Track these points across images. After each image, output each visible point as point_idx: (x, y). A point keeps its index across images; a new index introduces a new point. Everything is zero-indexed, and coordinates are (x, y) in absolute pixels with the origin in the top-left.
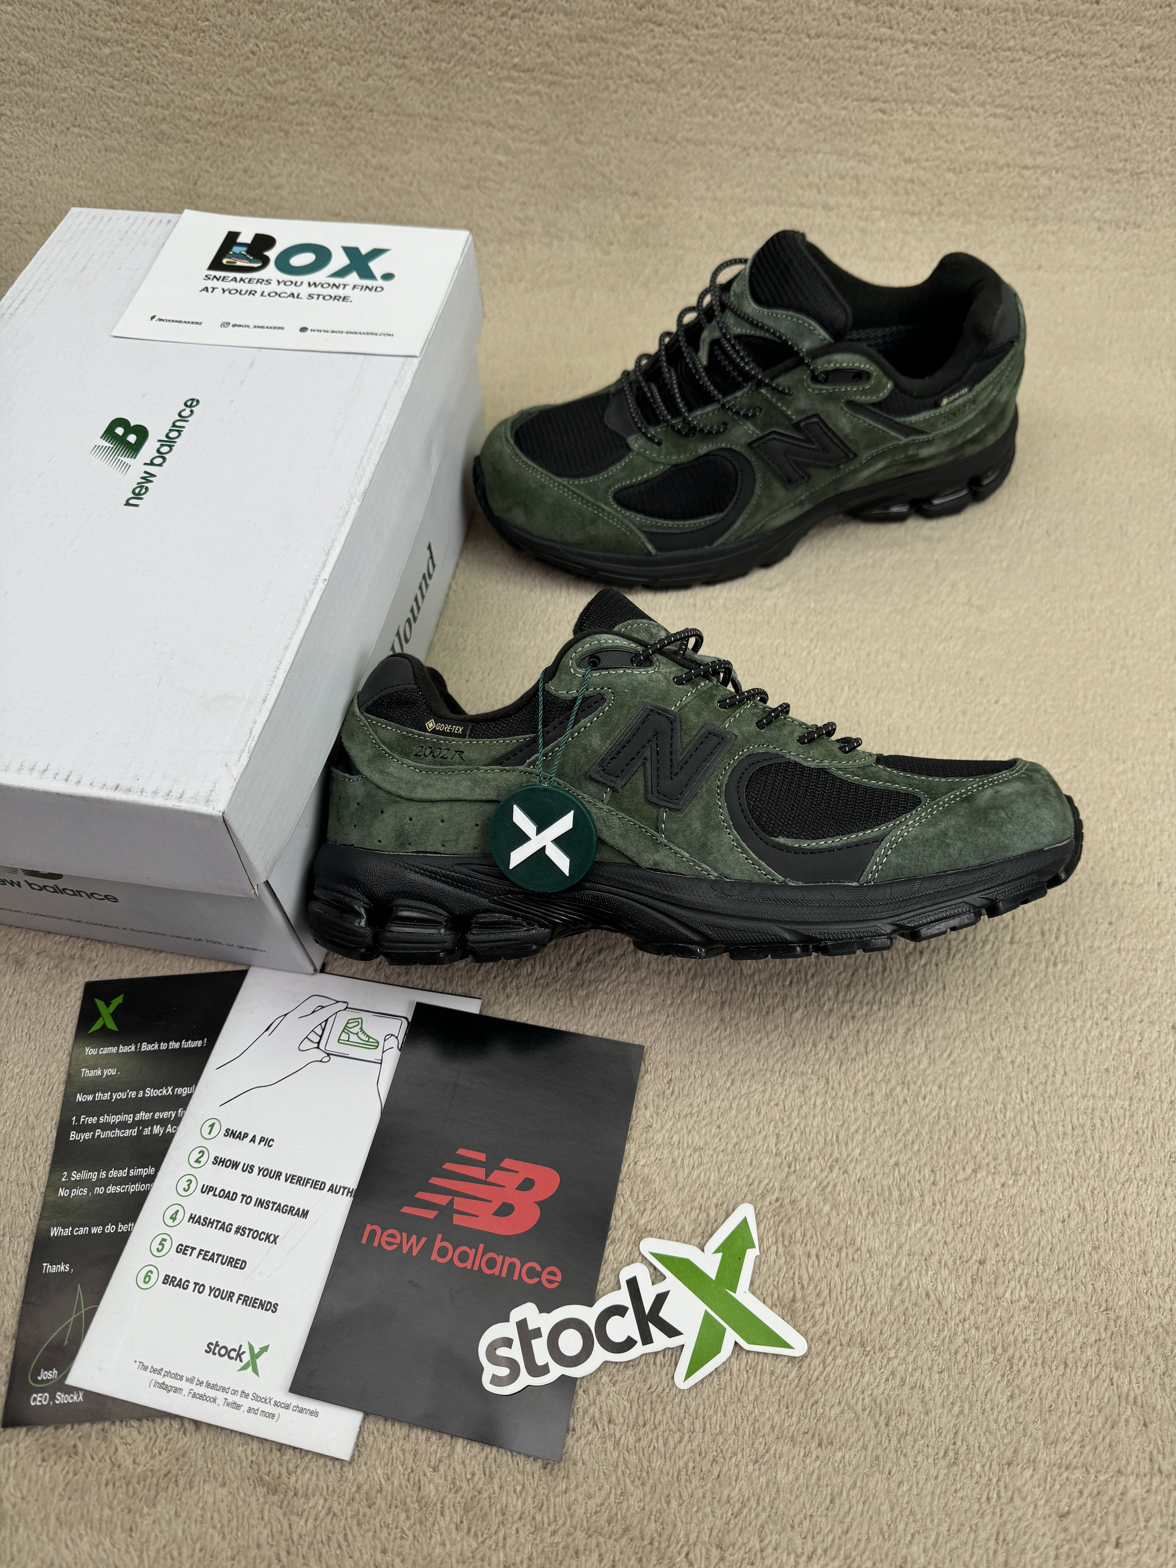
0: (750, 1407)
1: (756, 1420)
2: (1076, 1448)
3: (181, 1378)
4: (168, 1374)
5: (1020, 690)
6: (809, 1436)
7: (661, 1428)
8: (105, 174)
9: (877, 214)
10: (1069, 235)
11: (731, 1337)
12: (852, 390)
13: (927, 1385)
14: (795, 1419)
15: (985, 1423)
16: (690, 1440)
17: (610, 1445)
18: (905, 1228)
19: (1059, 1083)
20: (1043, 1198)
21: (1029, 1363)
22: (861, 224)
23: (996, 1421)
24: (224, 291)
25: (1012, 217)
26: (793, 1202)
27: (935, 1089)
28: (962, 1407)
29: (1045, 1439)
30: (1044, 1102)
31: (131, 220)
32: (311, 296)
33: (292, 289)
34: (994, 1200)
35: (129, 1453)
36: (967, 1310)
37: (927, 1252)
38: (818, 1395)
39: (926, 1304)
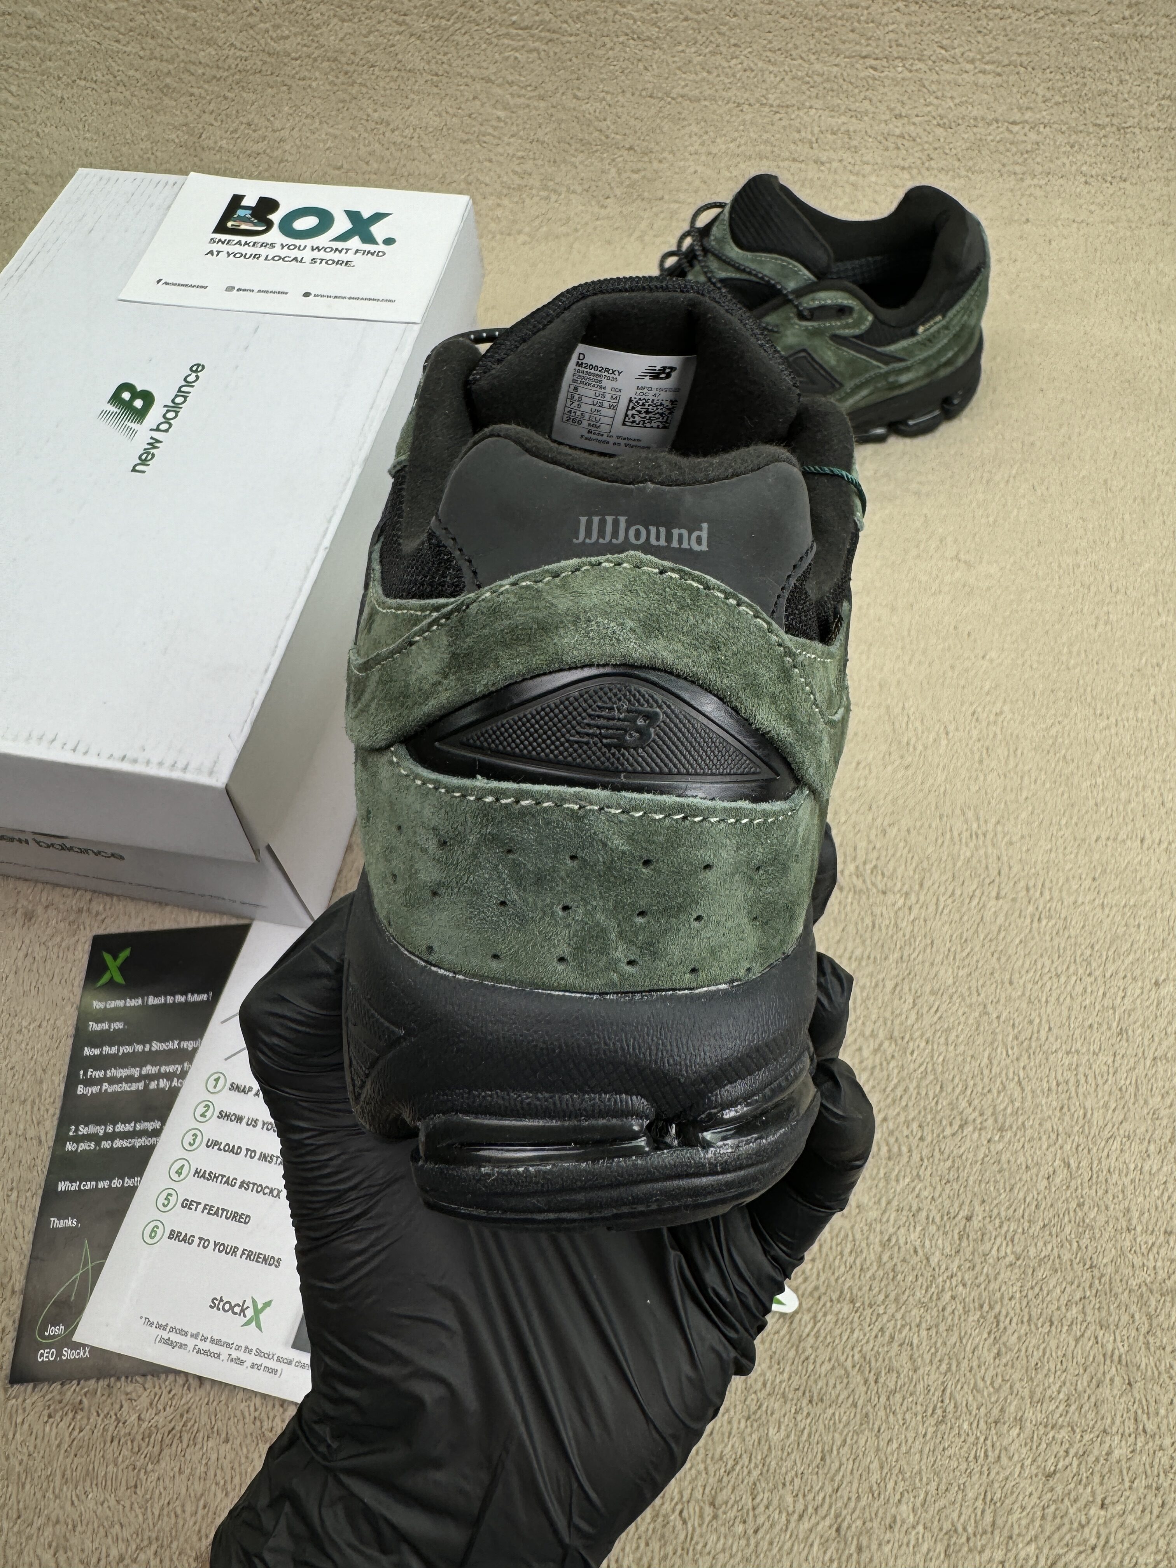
2: (1062, 1407)
3: (186, 1334)
4: (173, 1329)
5: (1006, 646)
6: (800, 1393)
8: (111, 126)
9: (868, 168)
10: (1056, 188)
12: (834, 324)
13: (915, 1341)
14: (786, 1375)
15: (972, 1382)
19: (1044, 1039)
20: (1028, 1155)
21: (1015, 1320)
22: (853, 178)
23: (983, 1379)
24: (229, 254)
25: (1000, 171)
27: (923, 1044)
28: (950, 1364)
29: (1031, 1397)
30: (1029, 1057)
31: (137, 182)
32: (314, 261)
33: (295, 253)
34: (980, 1156)
35: (134, 1409)
36: (954, 1267)
37: (915, 1208)
38: (809, 1351)
39: (914, 1260)
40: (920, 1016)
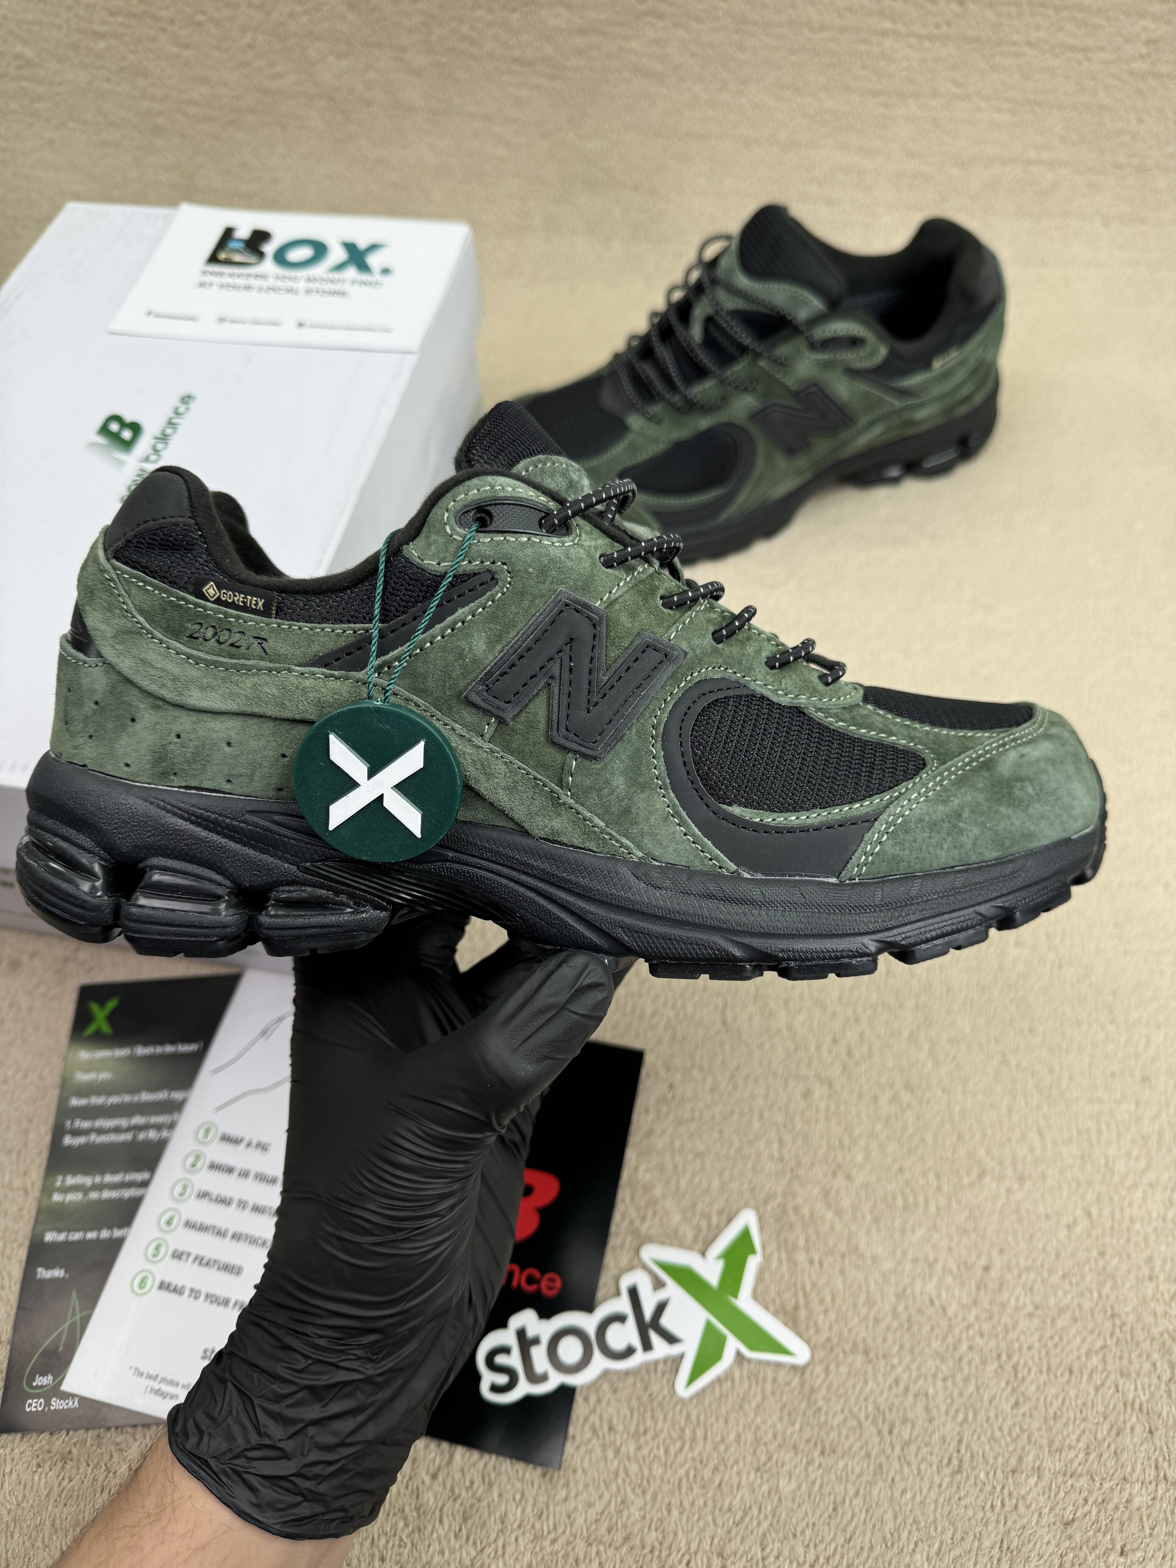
0: (752, 1415)
1: (758, 1428)
2: (1081, 1456)
3: (177, 1384)
4: (163, 1380)
6: (812, 1444)
7: (662, 1437)
8: (99, 169)
11: (732, 1345)
12: (847, 356)
13: (931, 1391)
14: (797, 1427)
15: (989, 1433)
16: (692, 1448)
17: (610, 1454)
18: (909, 1233)
21: (1033, 1370)
23: (1000, 1429)
24: (221, 287)
26: (795, 1208)
28: (966, 1414)
29: (1050, 1446)
31: (127, 216)
32: (308, 292)
33: (289, 284)
34: (999, 1205)
35: (124, 1459)
36: (971, 1318)
37: (931, 1257)
38: (821, 1403)
39: (930, 1311)
40: (937, 1065)
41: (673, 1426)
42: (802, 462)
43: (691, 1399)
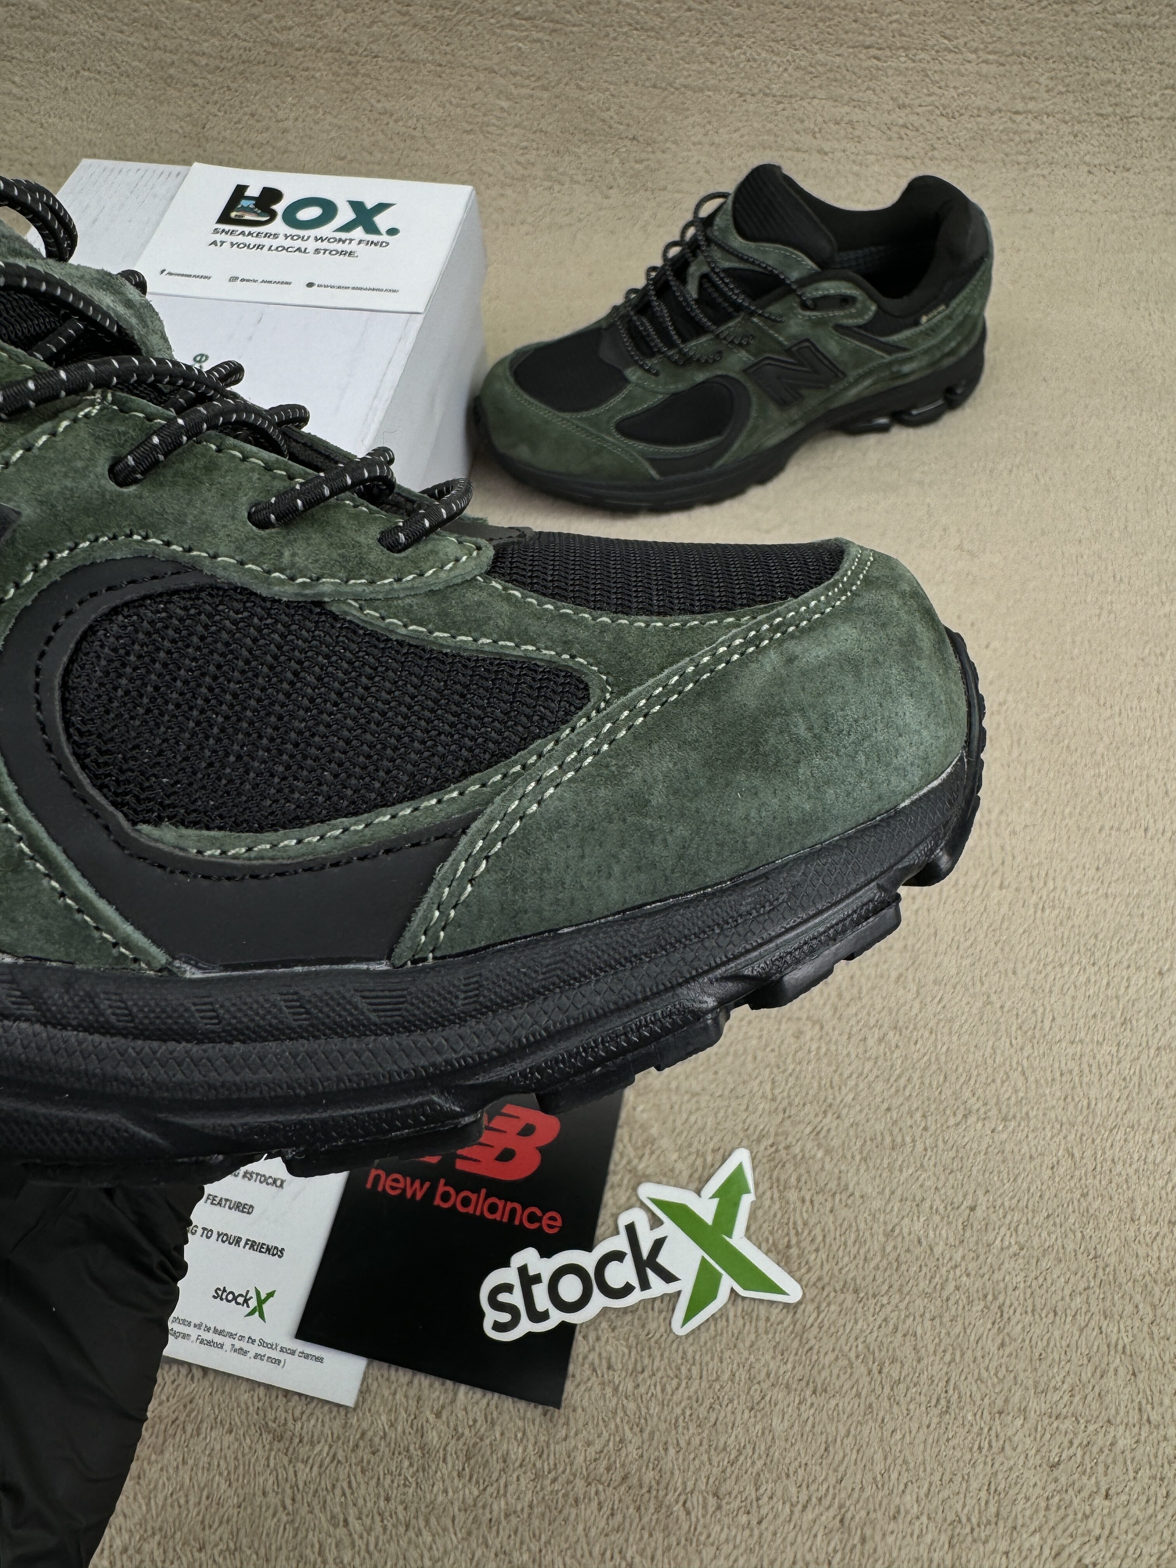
0: (746, 1354)
1: (751, 1367)
2: (1066, 1397)
3: (188, 1324)
6: (804, 1383)
7: (659, 1375)
8: (114, 116)
9: (871, 158)
10: (1059, 178)
11: (727, 1283)
12: (838, 314)
13: (919, 1331)
14: (789, 1366)
15: (976, 1371)
16: (687, 1387)
17: (609, 1391)
18: (897, 1173)
19: (1047, 1029)
20: (1032, 1145)
21: (1019, 1311)
22: (856, 168)
23: (987, 1370)
24: (232, 245)
25: (1003, 161)
26: (787, 1148)
27: (926, 1034)
28: (953, 1354)
29: (1036, 1387)
30: (1033, 1047)
31: (140, 173)
32: (317, 251)
33: (298, 243)
34: (984, 1146)
36: (958, 1257)
37: (918, 1198)
38: (813, 1342)
39: (918, 1251)
40: (923, 1006)
41: (669, 1364)
42: (795, 413)
43: (687, 1336)
